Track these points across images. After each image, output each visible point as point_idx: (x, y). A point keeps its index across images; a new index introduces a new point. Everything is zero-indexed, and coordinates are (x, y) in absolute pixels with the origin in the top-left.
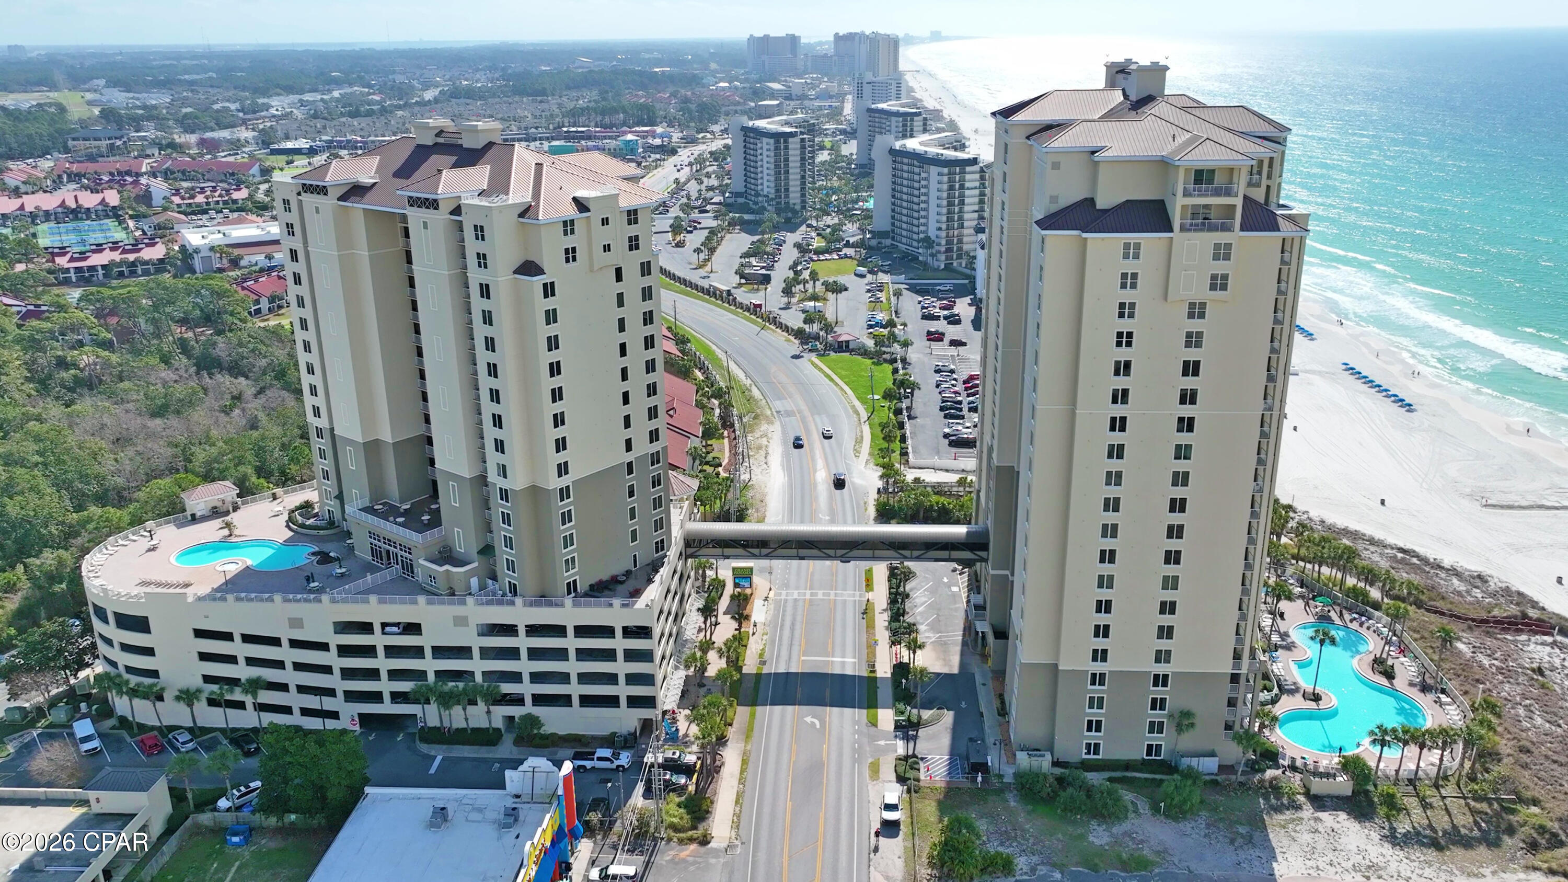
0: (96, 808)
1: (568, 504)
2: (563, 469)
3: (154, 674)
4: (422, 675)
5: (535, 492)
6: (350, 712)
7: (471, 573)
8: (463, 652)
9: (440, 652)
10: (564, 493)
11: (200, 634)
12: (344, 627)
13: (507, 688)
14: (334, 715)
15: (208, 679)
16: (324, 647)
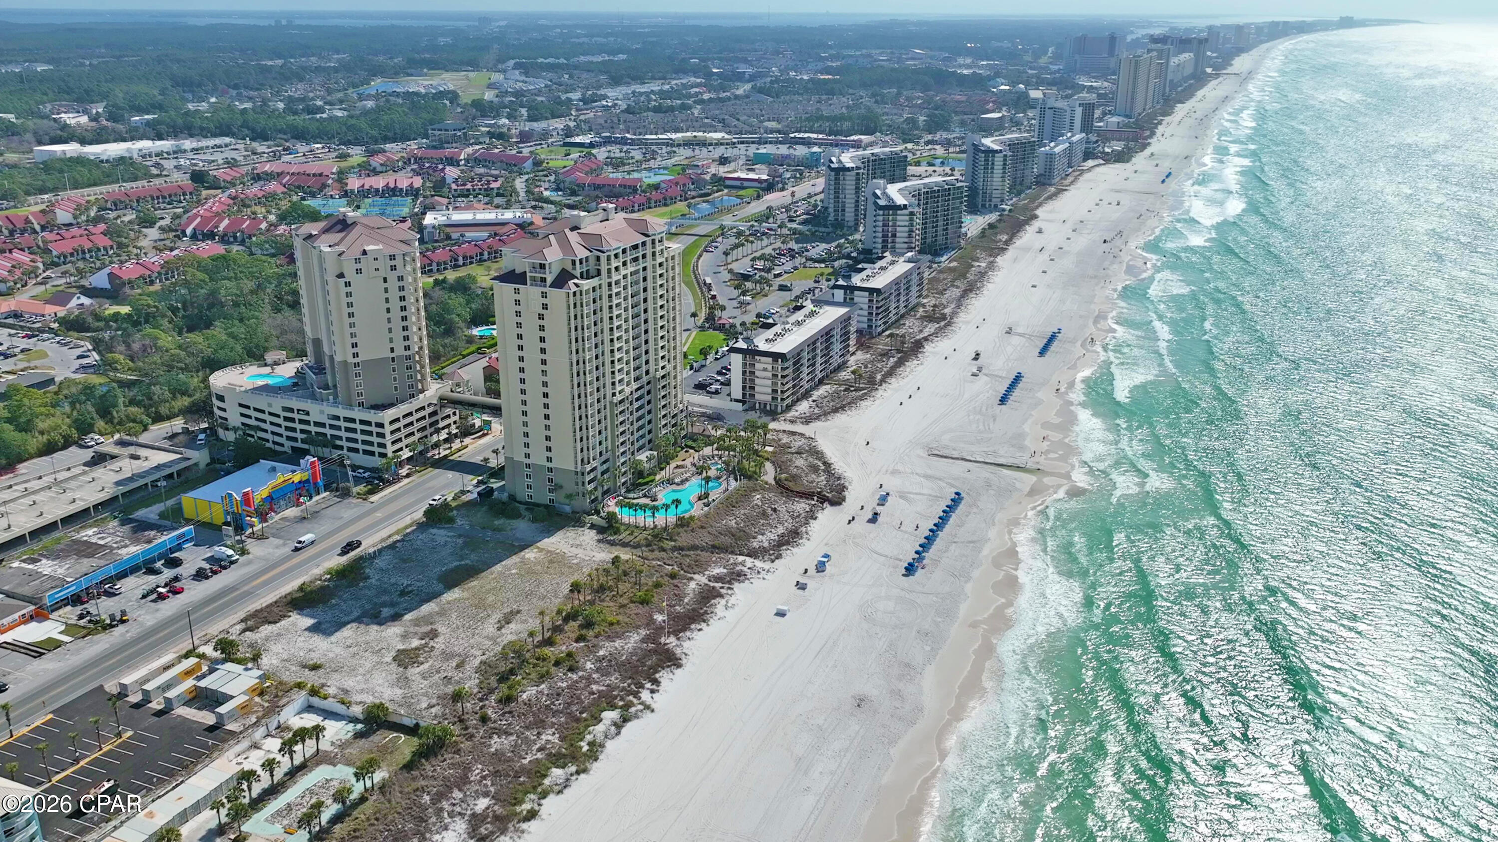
0: (185, 456)
1: (358, 370)
2: (355, 355)
3: (226, 419)
4: (309, 432)
5: (345, 363)
6: (288, 444)
7: (329, 394)
8: (323, 425)
9: (317, 424)
10: (356, 365)
11: (241, 405)
12: (285, 409)
13: (338, 442)
14: (282, 445)
15: (243, 424)
16: (278, 416)
